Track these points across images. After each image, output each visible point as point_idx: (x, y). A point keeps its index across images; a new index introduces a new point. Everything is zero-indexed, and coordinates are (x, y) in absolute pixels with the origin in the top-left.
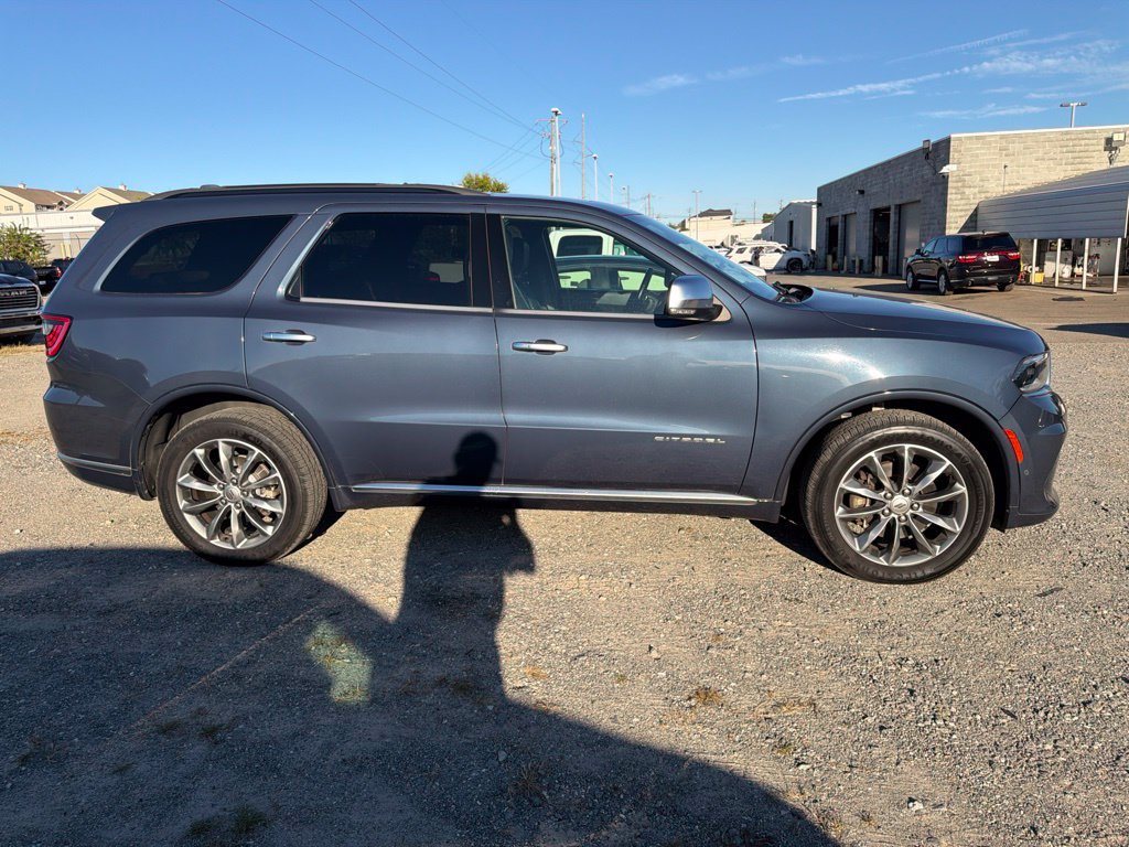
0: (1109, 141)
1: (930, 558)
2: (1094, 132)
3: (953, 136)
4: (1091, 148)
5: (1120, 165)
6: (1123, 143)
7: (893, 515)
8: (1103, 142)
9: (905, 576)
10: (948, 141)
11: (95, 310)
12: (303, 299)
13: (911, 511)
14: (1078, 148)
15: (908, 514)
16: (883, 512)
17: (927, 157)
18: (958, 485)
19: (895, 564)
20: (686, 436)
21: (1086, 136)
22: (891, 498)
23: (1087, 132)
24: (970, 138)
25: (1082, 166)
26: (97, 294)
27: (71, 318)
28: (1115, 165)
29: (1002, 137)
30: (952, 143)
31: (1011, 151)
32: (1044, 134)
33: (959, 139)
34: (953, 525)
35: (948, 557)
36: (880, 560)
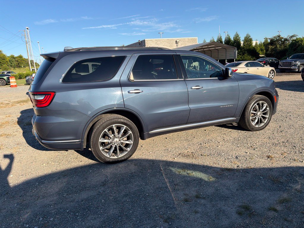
0: (176, 41)
1: (264, 124)
2: (173, 39)
3: (146, 39)
4: (173, 43)
5: (179, 47)
6: (179, 42)
7: (258, 116)
8: (175, 42)
9: (261, 128)
10: (144, 41)
12: (135, 80)
13: (261, 115)
14: (171, 43)
17: (140, 44)
18: (268, 108)
19: (259, 127)
21: (172, 40)
22: (258, 113)
23: (172, 39)
24: (149, 40)
25: (172, 47)
26: (61, 83)
27: (55, 92)
28: (178, 47)
29: (156, 40)
30: (146, 41)
31: (158, 43)
32: (164, 39)
33: (147, 40)
34: (267, 116)
35: (267, 123)
36: (257, 126)
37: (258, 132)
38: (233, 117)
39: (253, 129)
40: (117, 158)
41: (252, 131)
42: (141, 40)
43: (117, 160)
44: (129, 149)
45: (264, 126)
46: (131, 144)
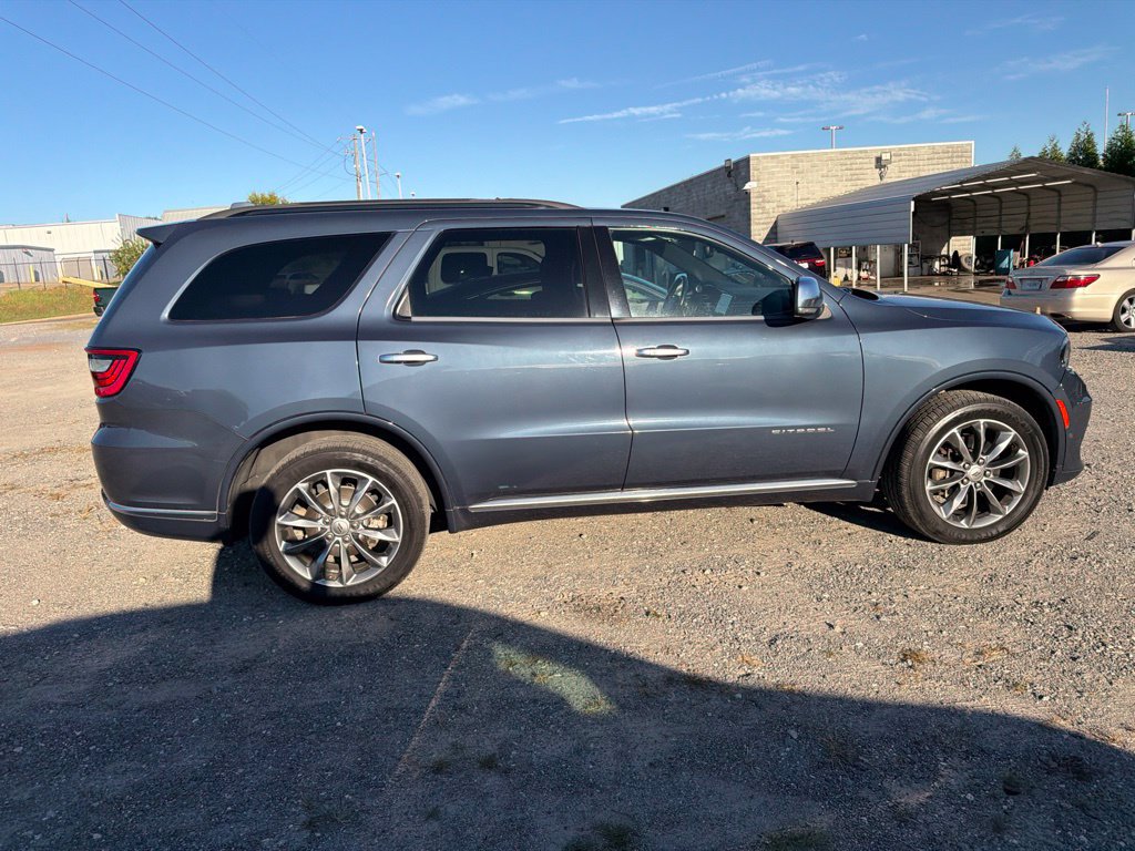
0: (879, 160)
1: (1001, 517)
2: (866, 152)
3: (751, 155)
4: (865, 166)
5: (889, 181)
6: (890, 161)
7: (970, 483)
8: (874, 161)
9: (984, 535)
10: (747, 160)
11: (162, 340)
12: (415, 319)
13: (985, 478)
14: (854, 166)
15: (982, 481)
16: (962, 482)
17: (729, 175)
18: (1021, 451)
19: (974, 527)
20: (800, 427)
21: (860, 155)
22: (969, 468)
23: (861, 152)
24: (765, 157)
25: (859, 182)
26: (165, 322)
27: (139, 351)
28: (886, 180)
29: (793, 156)
30: (751, 163)
31: (800, 169)
32: (827, 153)
33: (757, 158)
34: (1018, 486)
35: (1017, 514)
36: (963, 524)
37: (964, 550)
38: (841, 477)
39: (937, 533)
40: (341, 586)
41: (936, 542)
42: (733, 160)
43: (338, 593)
44: (384, 561)
45: (1001, 529)
46: (395, 543)
